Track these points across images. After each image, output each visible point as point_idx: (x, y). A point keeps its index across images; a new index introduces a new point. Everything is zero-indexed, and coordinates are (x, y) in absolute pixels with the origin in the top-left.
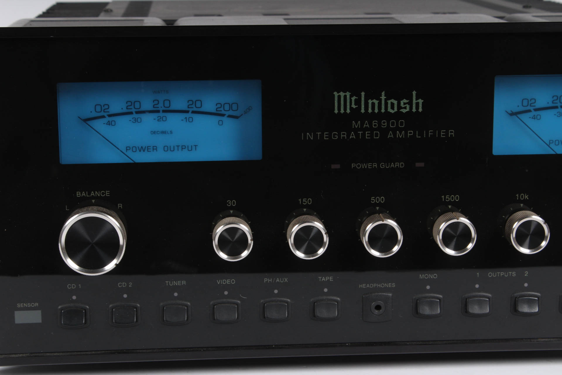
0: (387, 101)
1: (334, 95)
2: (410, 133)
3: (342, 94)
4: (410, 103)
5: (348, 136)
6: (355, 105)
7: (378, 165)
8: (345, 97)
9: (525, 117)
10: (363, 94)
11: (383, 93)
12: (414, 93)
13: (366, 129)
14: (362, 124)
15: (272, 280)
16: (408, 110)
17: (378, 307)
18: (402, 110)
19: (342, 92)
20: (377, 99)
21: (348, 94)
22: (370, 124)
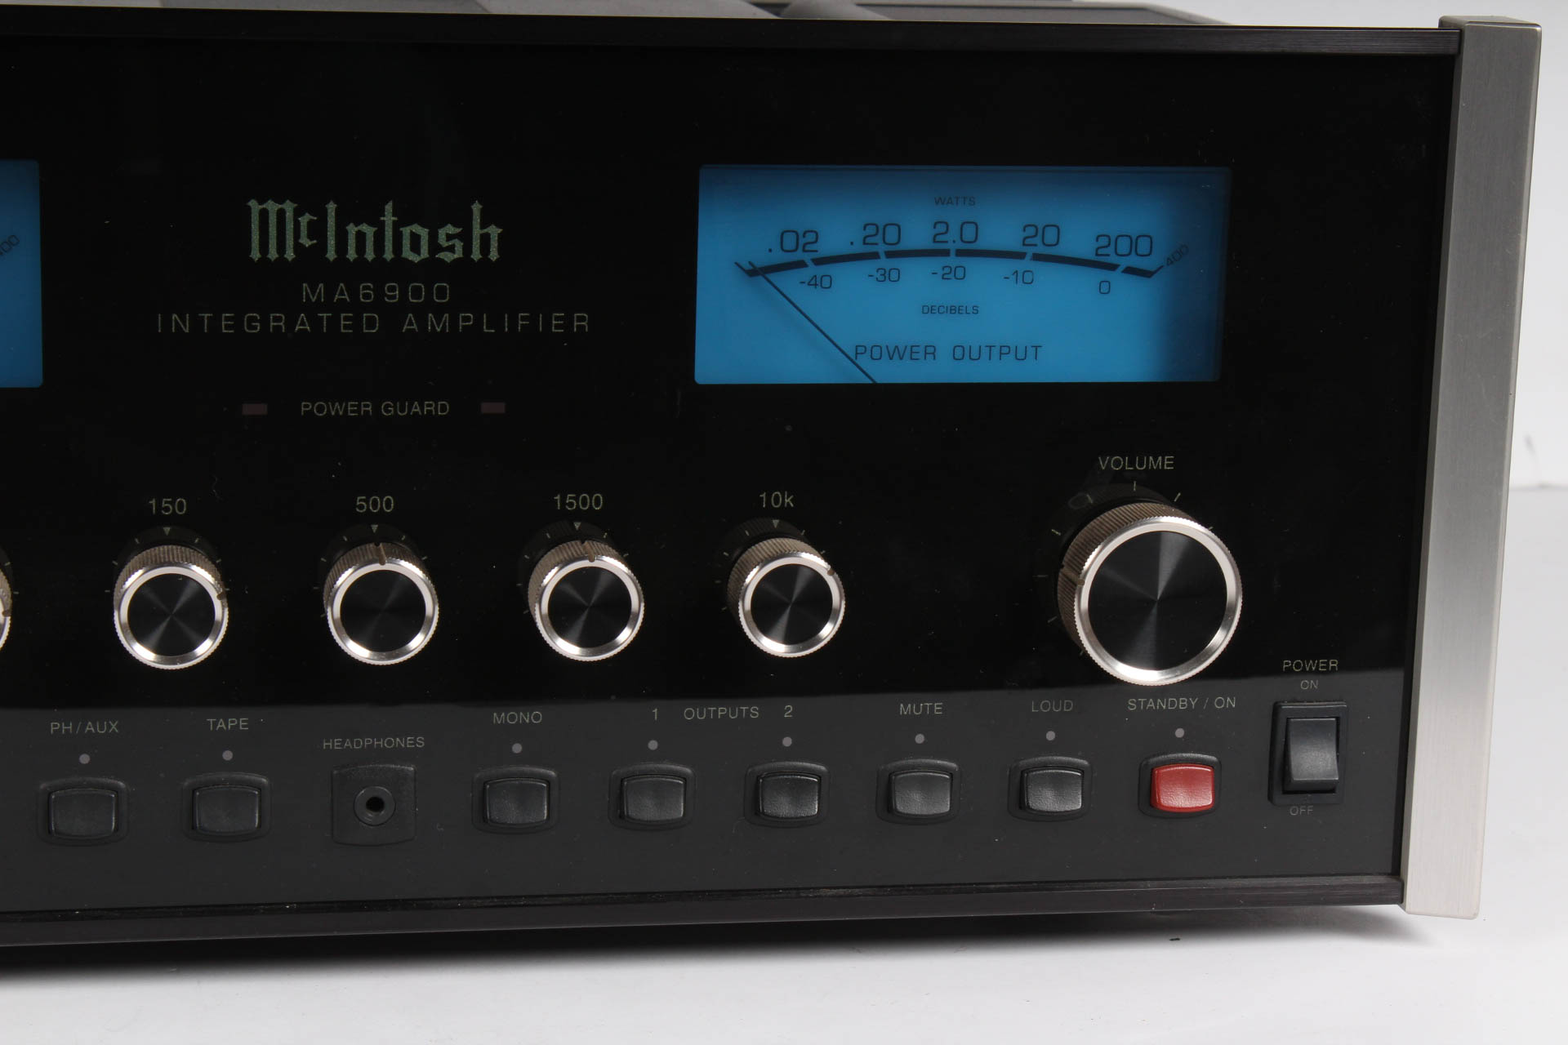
0: (401, 229)
1: (249, 208)
2: (466, 319)
3: (272, 207)
4: (466, 237)
5: (290, 324)
6: (310, 237)
7: (376, 408)
8: (281, 214)
9: (789, 281)
10: (331, 207)
11: (389, 207)
12: (476, 208)
13: (342, 306)
14: (330, 292)
15: (74, 728)
16: (459, 253)
17: (375, 804)
18: (442, 255)
19: (270, 202)
20: (371, 224)
21: (289, 207)
22: (354, 293)
